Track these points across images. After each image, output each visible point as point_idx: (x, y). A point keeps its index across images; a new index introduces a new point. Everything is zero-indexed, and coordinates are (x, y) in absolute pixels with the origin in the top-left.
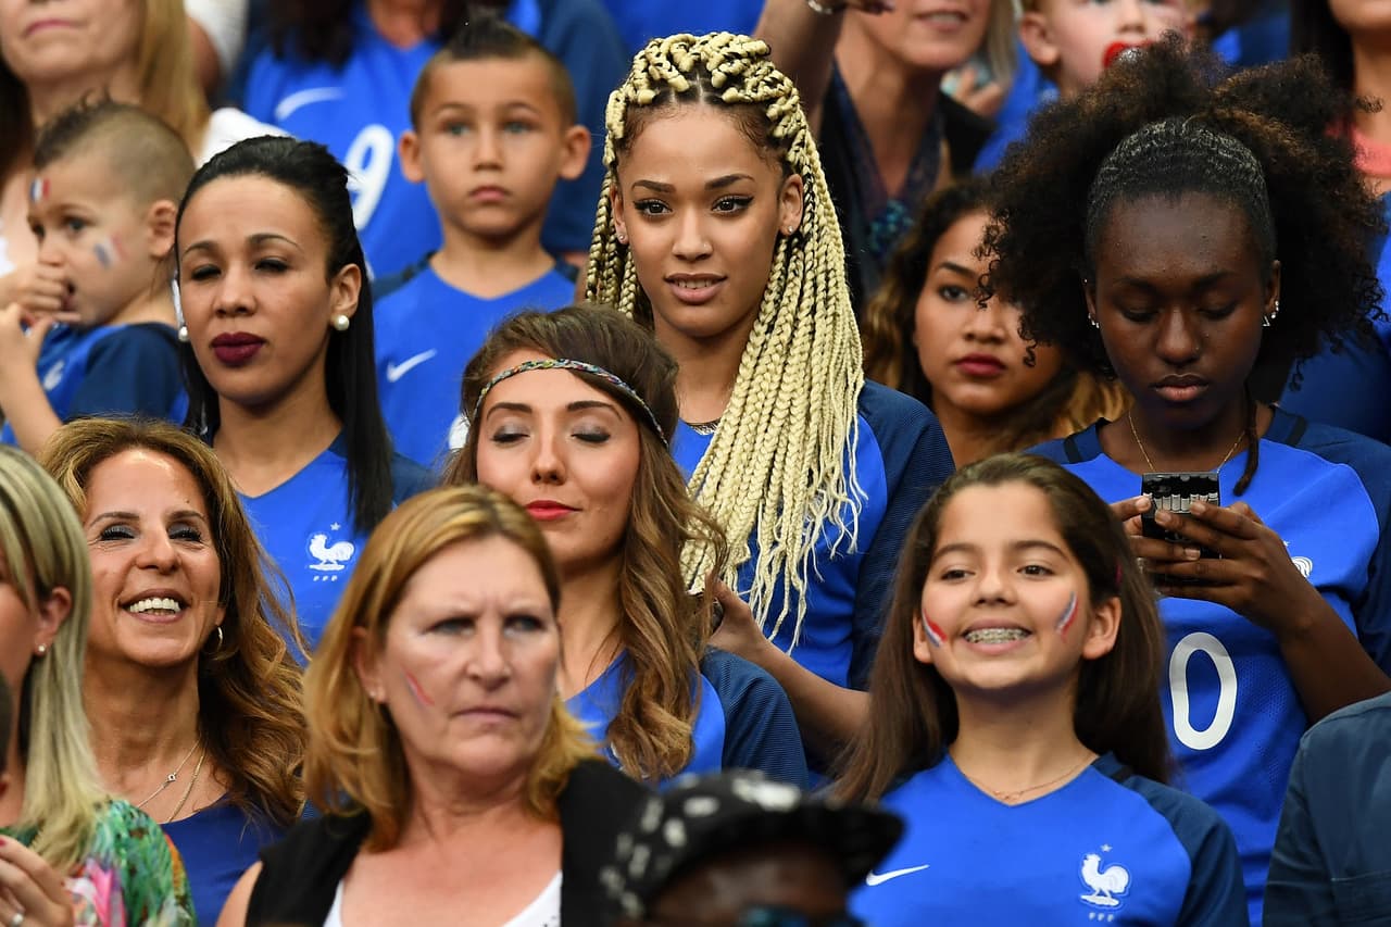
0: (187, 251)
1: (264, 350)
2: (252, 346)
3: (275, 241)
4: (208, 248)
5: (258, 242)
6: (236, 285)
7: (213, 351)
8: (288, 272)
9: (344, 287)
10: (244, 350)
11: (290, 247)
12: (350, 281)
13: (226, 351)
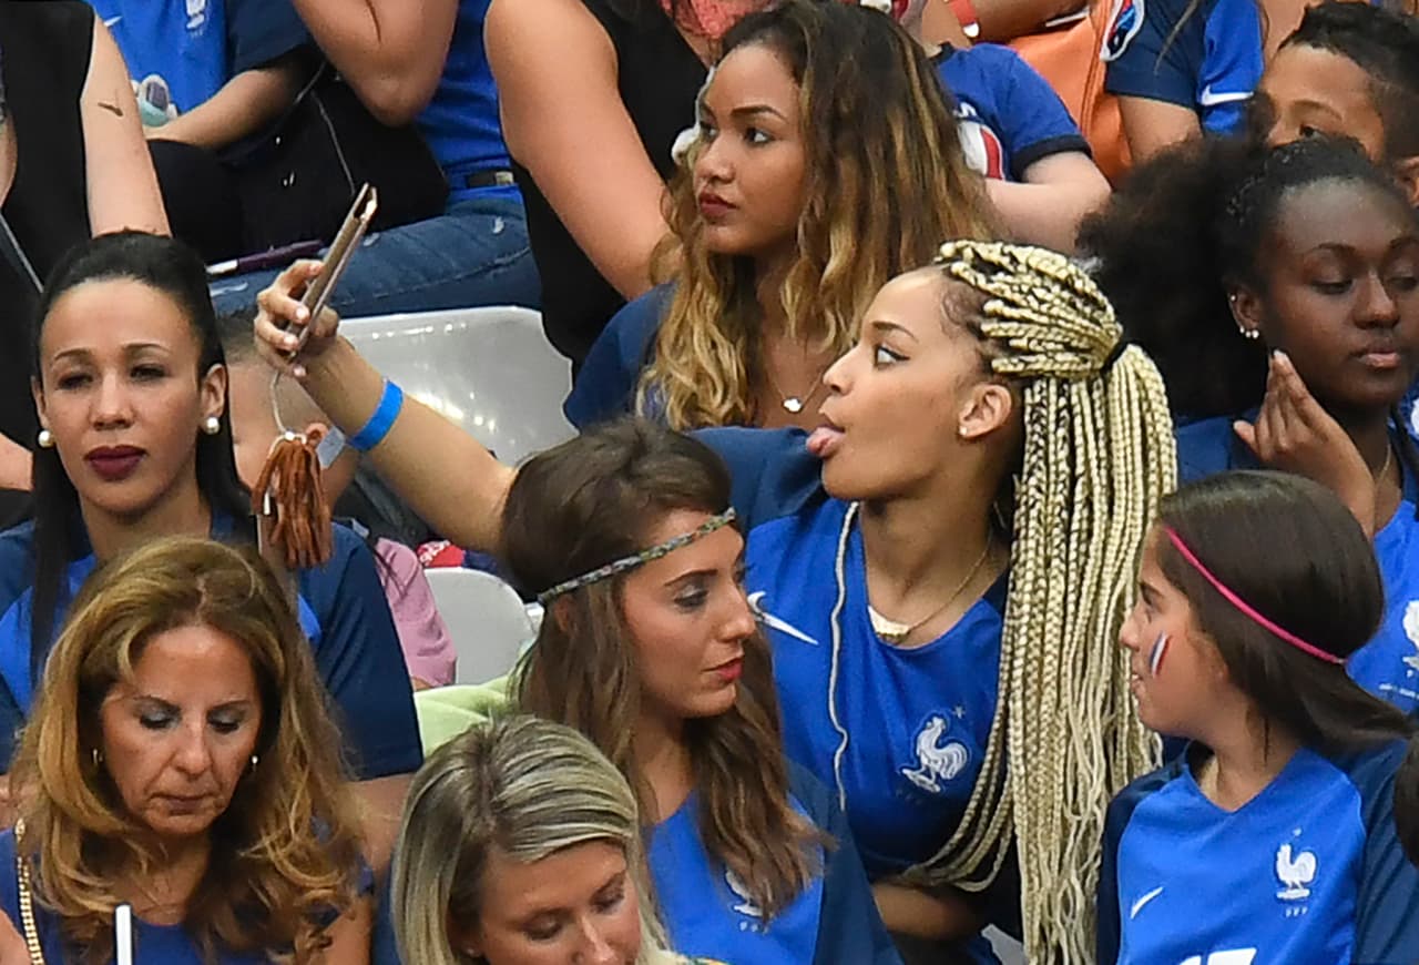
0: (57, 358)
1: (143, 461)
2: (133, 459)
3: (150, 349)
4: (80, 356)
5: (134, 350)
6: (112, 394)
7: (89, 463)
8: (165, 379)
9: (212, 389)
10: (124, 462)
11: (166, 355)
12: (216, 382)
13: (103, 464)
